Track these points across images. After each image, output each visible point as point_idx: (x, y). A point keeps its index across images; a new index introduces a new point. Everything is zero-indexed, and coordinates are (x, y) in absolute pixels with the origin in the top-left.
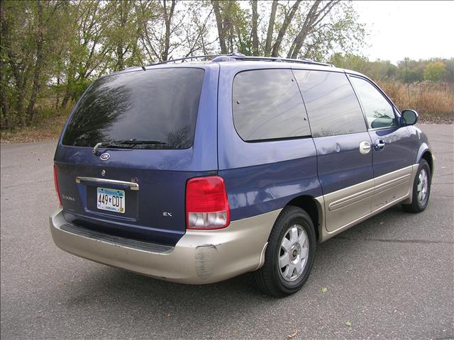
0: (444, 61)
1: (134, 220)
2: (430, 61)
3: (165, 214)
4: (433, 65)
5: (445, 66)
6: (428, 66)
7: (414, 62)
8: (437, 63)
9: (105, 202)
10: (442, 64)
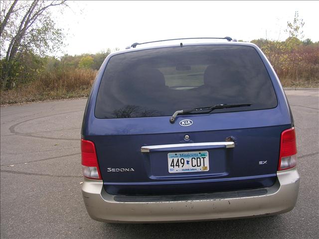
0: (92, 56)
1: (225, 174)
2: (82, 56)
3: (261, 163)
4: (85, 59)
5: (93, 59)
6: (82, 59)
7: (71, 57)
8: (87, 57)
9: (181, 165)
10: (91, 58)
